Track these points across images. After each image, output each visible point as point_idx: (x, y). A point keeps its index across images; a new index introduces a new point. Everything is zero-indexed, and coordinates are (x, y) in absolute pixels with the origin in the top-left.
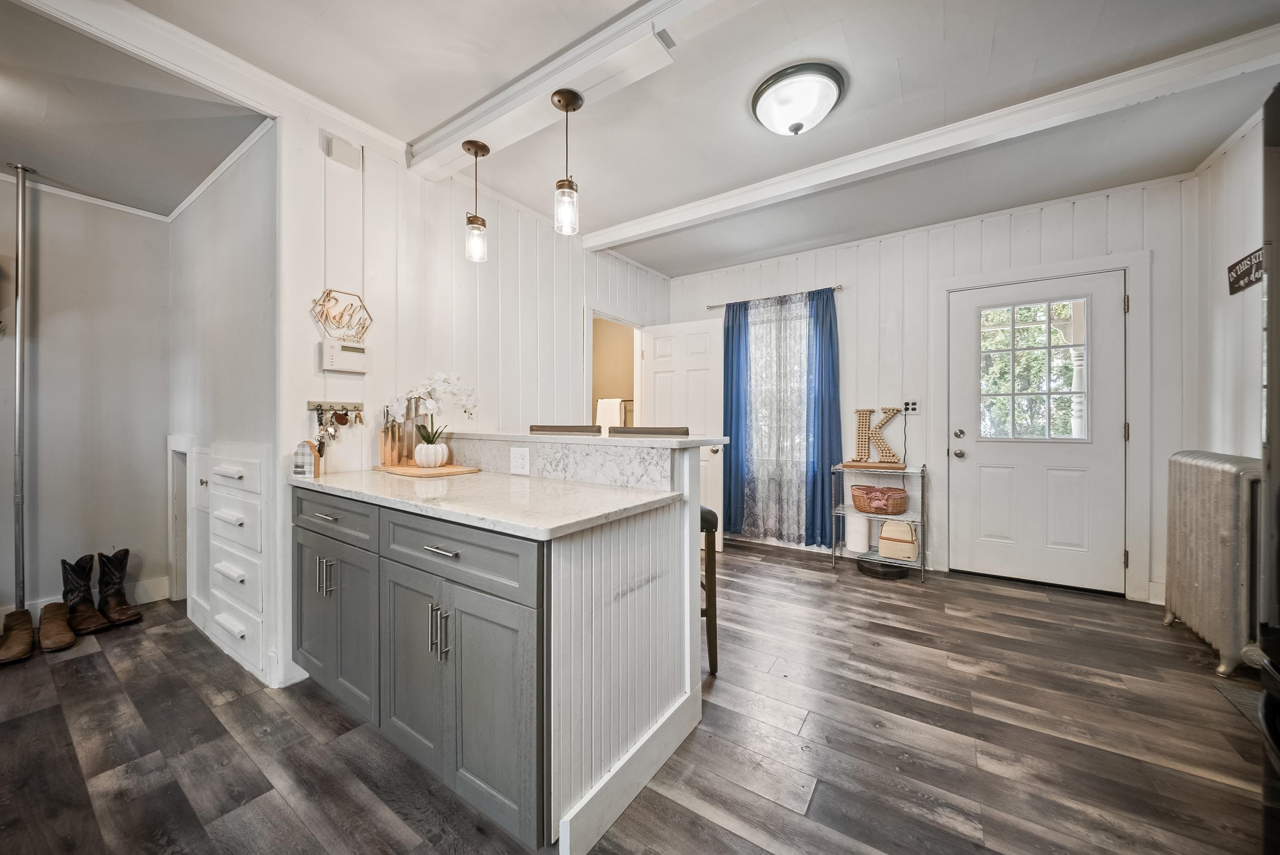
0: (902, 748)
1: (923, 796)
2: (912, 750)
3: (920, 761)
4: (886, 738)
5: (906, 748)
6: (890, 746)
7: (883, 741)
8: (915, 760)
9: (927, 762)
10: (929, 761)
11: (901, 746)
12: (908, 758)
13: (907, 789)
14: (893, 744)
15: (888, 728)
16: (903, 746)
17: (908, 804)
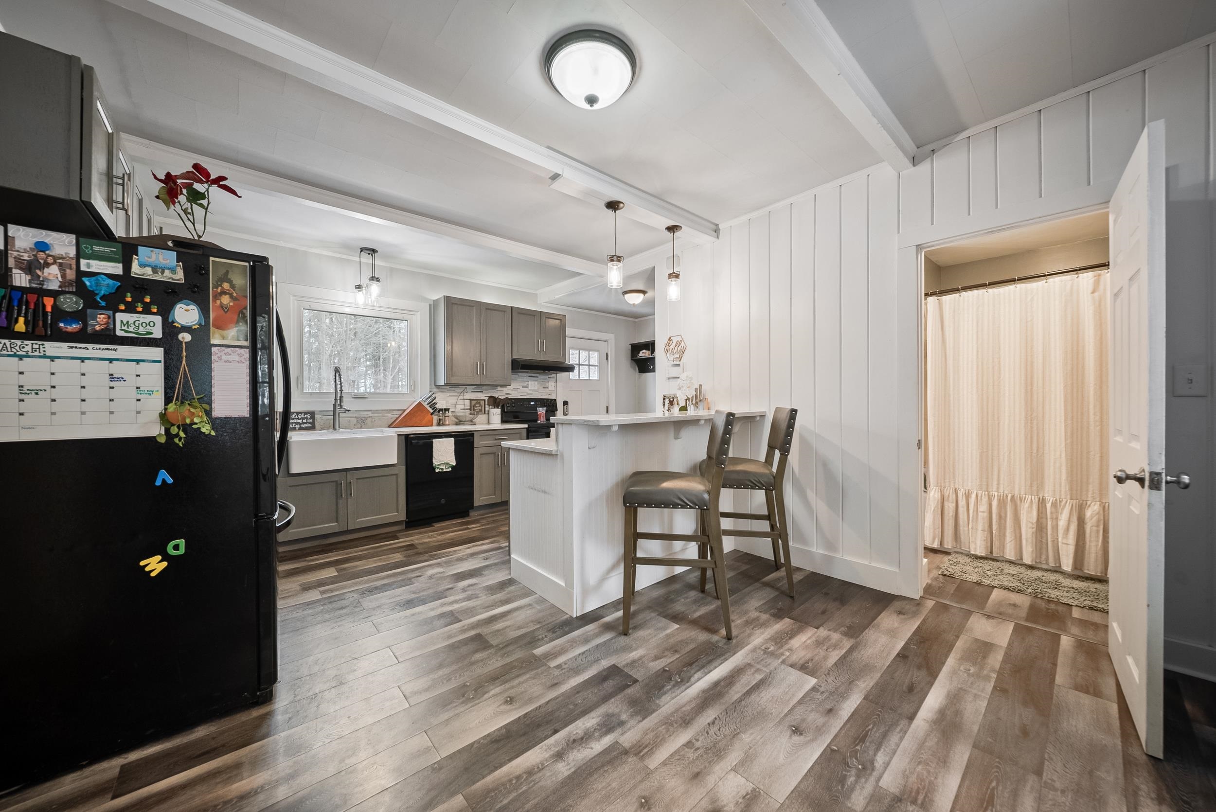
0: (479, 699)
1: (443, 683)
2: (473, 704)
3: (461, 701)
4: (494, 696)
5: (477, 702)
6: (486, 693)
7: (493, 692)
8: (464, 699)
9: (457, 704)
10: (456, 706)
11: (481, 700)
12: (469, 695)
13: (453, 678)
14: (486, 696)
15: (501, 705)
16: (479, 701)
17: (446, 672)
